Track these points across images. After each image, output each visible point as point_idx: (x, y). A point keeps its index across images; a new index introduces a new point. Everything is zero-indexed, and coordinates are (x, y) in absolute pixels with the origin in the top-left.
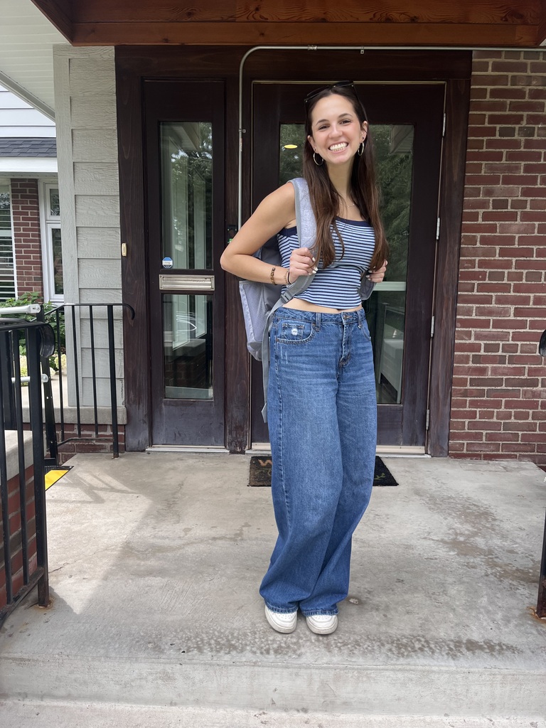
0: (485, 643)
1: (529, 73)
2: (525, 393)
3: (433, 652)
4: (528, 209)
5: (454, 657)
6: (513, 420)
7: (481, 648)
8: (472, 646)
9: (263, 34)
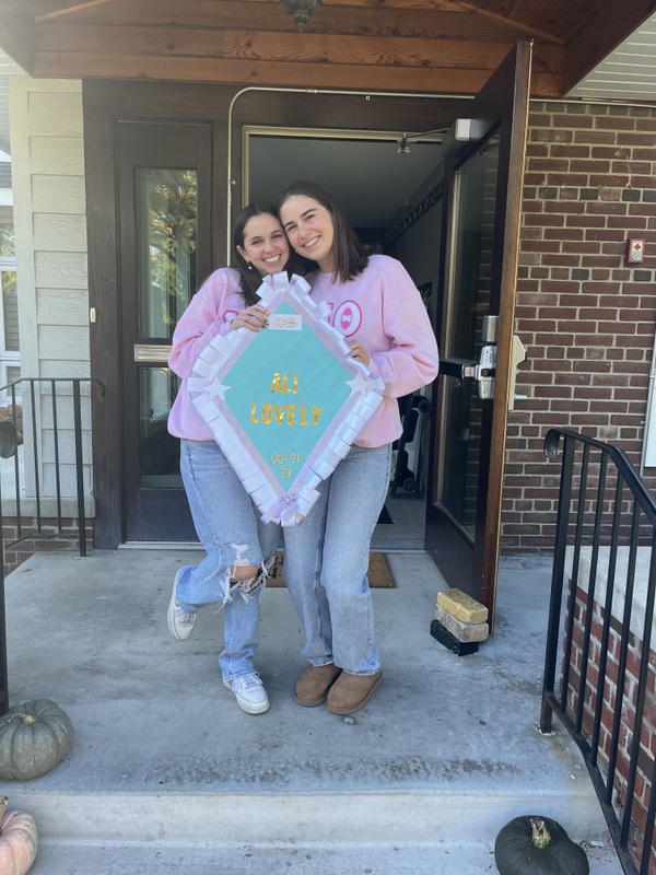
0: (484, 762)
1: (552, 128)
2: (546, 480)
3: (429, 774)
4: (549, 279)
5: (450, 778)
6: (533, 511)
7: (479, 768)
8: (470, 766)
9: (255, 74)
